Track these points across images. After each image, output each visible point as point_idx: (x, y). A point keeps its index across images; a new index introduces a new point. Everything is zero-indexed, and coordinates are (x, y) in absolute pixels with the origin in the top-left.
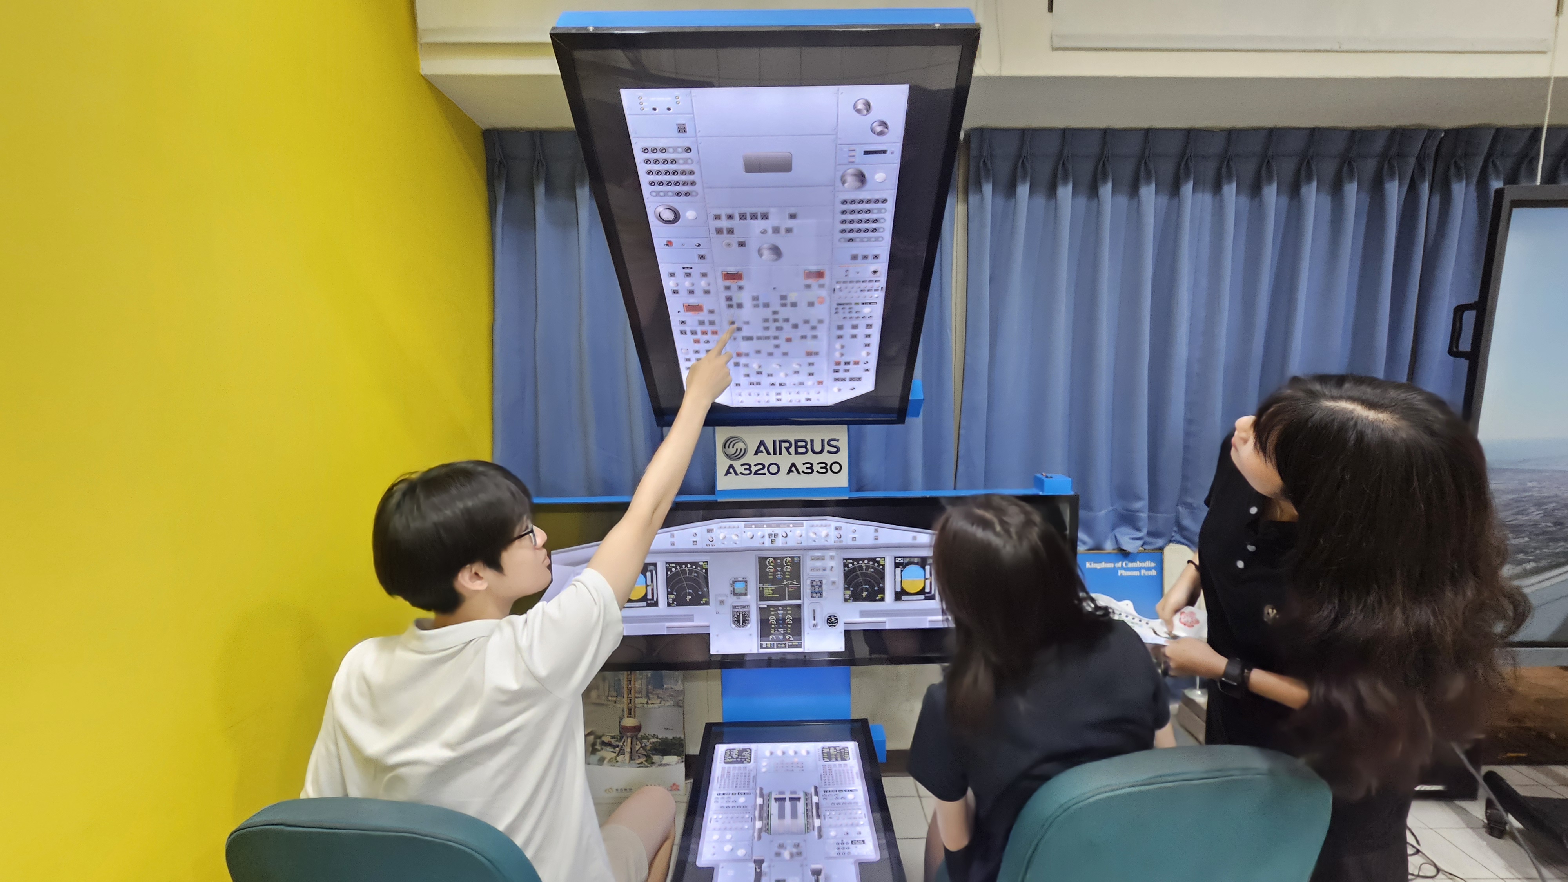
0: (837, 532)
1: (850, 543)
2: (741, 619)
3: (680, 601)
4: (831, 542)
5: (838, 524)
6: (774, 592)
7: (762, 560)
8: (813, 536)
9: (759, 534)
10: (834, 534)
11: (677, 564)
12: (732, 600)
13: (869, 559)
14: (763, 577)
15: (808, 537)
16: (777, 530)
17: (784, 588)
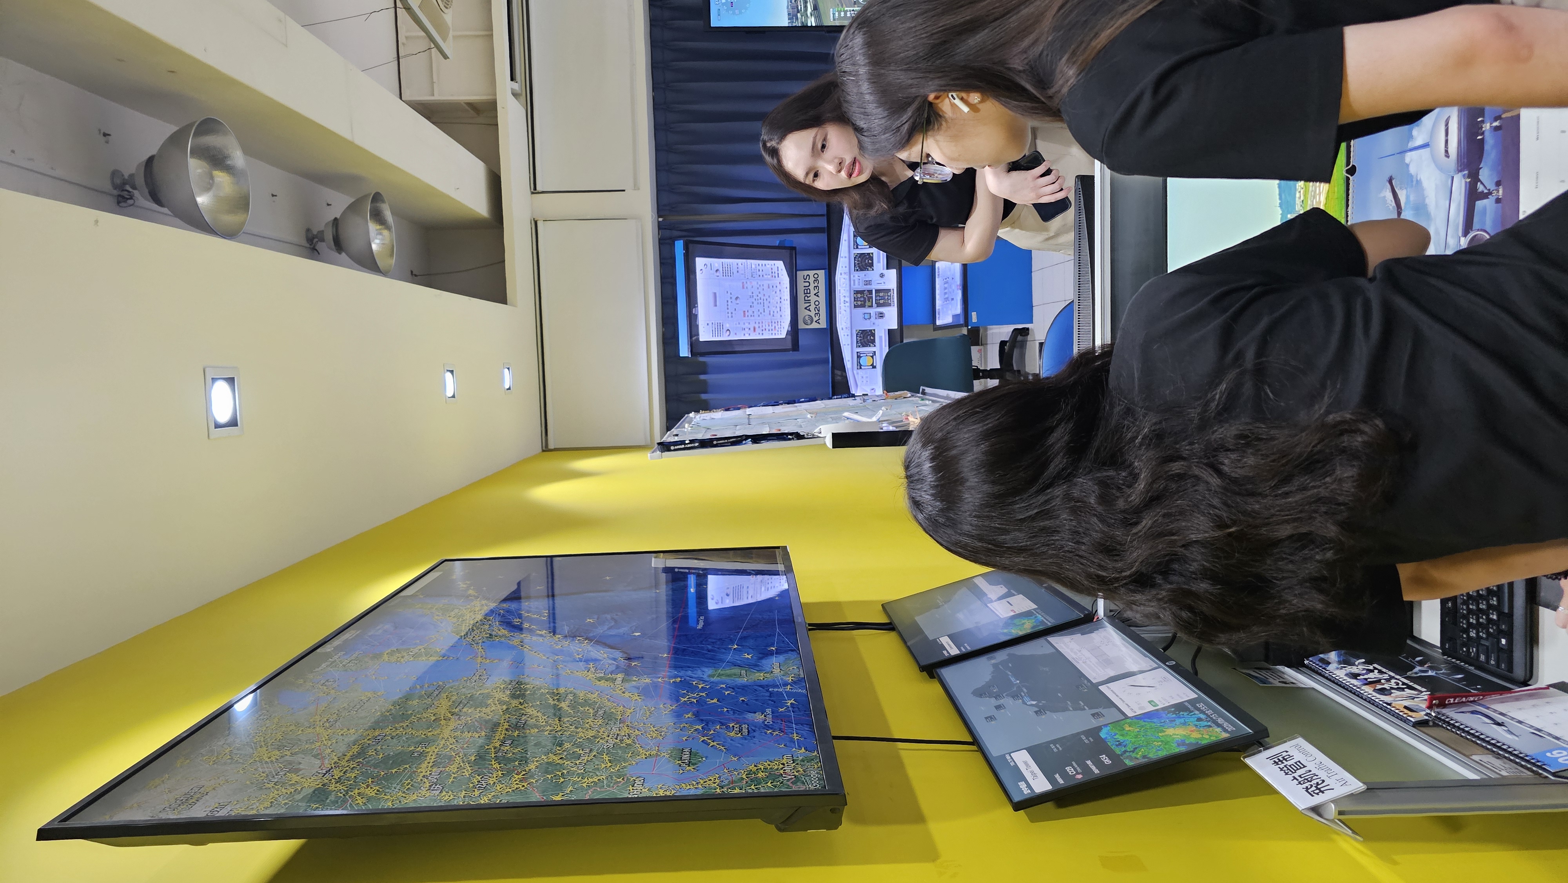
0: (843, 274)
1: (847, 268)
2: (881, 315)
3: (873, 342)
4: (847, 277)
5: (839, 274)
6: (869, 301)
7: (855, 307)
8: (844, 285)
9: (844, 307)
10: (844, 276)
11: (857, 342)
12: (873, 319)
13: (855, 260)
14: (863, 306)
15: (845, 287)
16: (842, 299)
17: (868, 297)
